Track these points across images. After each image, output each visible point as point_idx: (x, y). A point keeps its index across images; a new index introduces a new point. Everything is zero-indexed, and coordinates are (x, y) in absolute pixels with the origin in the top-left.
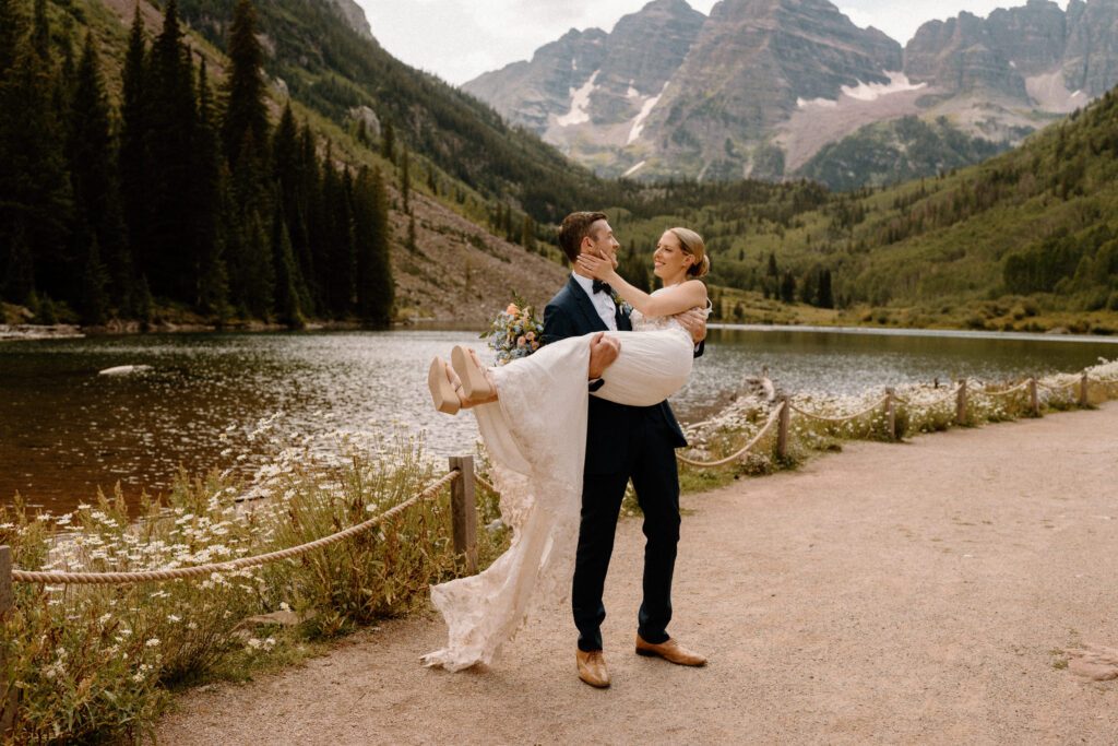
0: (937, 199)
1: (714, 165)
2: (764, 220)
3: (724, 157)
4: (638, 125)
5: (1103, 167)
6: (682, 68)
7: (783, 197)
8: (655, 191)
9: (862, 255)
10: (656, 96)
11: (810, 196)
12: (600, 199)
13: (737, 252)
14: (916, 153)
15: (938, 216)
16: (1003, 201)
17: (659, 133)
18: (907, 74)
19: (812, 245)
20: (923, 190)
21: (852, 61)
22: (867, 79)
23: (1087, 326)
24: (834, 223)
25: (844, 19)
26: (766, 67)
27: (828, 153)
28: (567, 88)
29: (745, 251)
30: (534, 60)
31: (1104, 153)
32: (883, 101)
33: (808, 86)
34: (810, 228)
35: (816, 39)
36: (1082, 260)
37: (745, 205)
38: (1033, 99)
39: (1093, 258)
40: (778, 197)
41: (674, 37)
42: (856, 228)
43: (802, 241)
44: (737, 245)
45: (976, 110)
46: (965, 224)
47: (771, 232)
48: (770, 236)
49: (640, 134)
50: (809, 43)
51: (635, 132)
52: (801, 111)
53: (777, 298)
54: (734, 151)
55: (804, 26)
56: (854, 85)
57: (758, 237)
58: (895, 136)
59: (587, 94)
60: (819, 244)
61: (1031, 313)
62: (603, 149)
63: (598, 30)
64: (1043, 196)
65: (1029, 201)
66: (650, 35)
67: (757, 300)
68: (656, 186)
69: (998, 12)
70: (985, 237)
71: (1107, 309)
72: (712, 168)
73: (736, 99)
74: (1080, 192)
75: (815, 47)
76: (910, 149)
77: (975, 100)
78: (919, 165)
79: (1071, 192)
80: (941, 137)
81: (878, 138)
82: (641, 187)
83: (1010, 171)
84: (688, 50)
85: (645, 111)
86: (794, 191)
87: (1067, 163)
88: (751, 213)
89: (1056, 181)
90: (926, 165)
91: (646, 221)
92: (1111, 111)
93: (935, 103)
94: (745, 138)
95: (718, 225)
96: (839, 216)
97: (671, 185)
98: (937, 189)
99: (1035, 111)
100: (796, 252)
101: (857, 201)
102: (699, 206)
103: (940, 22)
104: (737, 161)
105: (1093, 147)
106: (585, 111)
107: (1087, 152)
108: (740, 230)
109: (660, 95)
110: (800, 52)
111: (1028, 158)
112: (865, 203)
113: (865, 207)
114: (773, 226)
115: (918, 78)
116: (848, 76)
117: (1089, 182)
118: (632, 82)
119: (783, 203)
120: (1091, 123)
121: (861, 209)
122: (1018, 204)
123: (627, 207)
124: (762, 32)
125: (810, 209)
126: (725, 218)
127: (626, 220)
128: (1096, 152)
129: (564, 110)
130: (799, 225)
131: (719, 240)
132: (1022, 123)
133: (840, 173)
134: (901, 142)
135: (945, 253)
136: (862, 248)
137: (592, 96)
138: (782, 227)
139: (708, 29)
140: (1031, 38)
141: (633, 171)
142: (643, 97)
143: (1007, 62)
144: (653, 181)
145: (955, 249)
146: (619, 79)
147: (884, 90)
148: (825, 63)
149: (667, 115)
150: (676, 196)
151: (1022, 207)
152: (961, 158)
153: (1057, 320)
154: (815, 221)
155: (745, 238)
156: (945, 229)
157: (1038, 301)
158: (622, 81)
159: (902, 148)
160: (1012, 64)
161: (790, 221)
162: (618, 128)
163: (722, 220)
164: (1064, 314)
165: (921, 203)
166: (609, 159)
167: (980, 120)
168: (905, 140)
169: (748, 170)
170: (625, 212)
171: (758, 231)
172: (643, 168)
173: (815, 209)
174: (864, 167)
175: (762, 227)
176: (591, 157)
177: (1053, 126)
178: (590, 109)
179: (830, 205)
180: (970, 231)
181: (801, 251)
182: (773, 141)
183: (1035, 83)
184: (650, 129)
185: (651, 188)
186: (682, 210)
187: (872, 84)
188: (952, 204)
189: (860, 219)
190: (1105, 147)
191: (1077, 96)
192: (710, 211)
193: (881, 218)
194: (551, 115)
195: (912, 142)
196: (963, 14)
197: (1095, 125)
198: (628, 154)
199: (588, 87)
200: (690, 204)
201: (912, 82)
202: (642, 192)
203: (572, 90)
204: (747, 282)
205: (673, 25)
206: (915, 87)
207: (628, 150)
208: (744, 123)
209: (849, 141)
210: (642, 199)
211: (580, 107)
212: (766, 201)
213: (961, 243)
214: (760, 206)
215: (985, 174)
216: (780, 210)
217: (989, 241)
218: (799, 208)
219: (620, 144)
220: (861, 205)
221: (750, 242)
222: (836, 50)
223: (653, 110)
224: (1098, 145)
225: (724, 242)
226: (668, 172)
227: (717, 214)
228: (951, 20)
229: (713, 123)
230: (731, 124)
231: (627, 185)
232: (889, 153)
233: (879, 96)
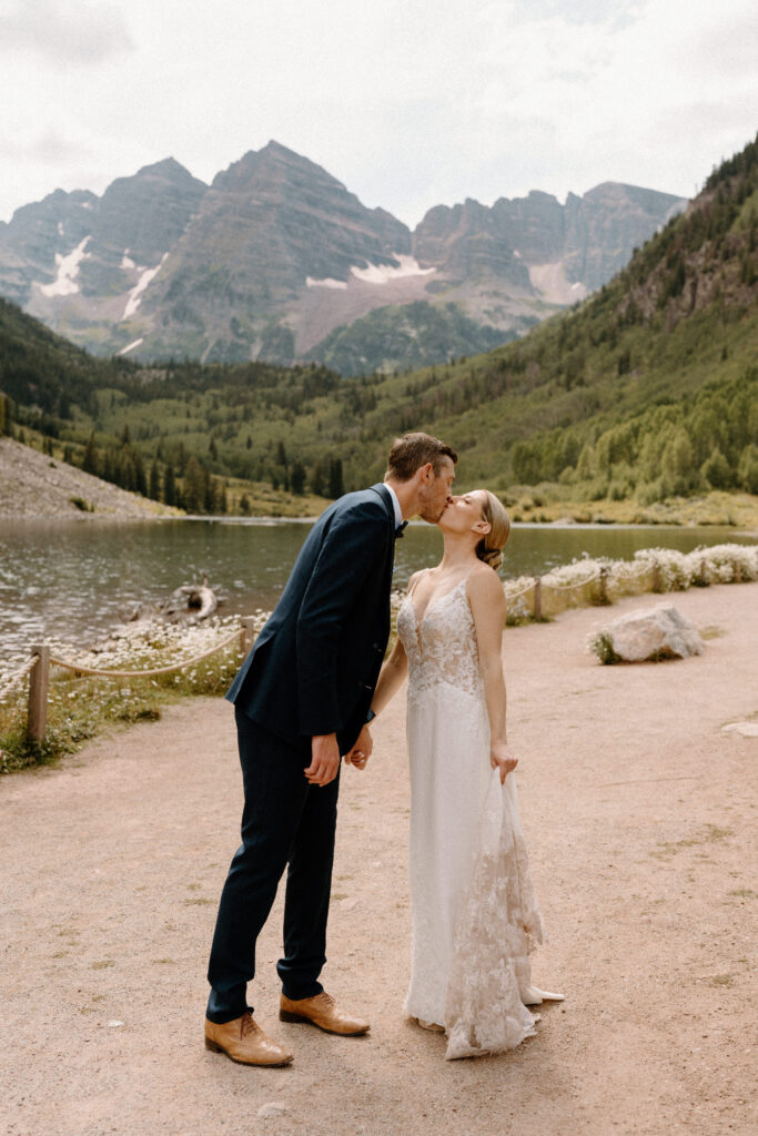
0: (448, 387)
1: (219, 344)
2: (273, 406)
3: (230, 338)
4: (136, 299)
5: (602, 358)
6: (182, 239)
7: (293, 383)
8: (154, 372)
9: (373, 444)
10: (154, 268)
11: (323, 382)
12: (91, 378)
13: (245, 440)
14: (427, 339)
15: (449, 404)
16: (512, 391)
17: (159, 309)
18: (417, 258)
19: (323, 433)
20: (434, 378)
21: (361, 241)
22: (377, 261)
23: (590, 516)
24: (345, 411)
25: (352, 198)
26: (274, 243)
27: (340, 336)
28: (54, 254)
29: (253, 439)
30: (12, 221)
31: (602, 345)
32: (393, 285)
33: (316, 265)
34: (321, 414)
35: (324, 217)
36: (584, 450)
37: (252, 390)
38: (537, 289)
39: (595, 448)
40: (287, 381)
41: (174, 205)
42: (369, 415)
43: (314, 428)
44: (244, 432)
45: (484, 297)
46: (476, 412)
47: (280, 418)
48: (279, 423)
49: (138, 308)
50: (317, 220)
51: (131, 308)
52: (311, 290)
53: (287, 490)
54: (241, 330)
55: (312, 202)
56: (364, 267)
57: (267, 424)
58: (406, 321)
59: (76, 262)
60: (330, 432)
61: (538, 504)
62: (95, 324)
63: (87, 192)
64: (546, 388)
65: (536, 391)
66: (148, 202)
67: (265, 492)
68: (154, 367)
69: (502, 202)
70: (495, 426)
71: (608, 499)
72: (216, 349)
73: (242, 275)
74: (581, 383)
75: (323, 225)
76: (421, 335)
77: (482, 288)
78: (431, 351)
79: (573, 384)
80: (451, 325)
81: (389, 322)
82: (138, 367)
83: (517, 362)
84: (188, 221)
85: (143, 284)
86: (303, 377)
87: (570, 353)
88: (259, 398)
89: (559, 372)
90: (438, 352)
91: (144, 405)
92: (607, 305)
93: (445, 288)
94: (252, 318)
95: (223, 410)
96: (351, 403)
97: (171, 366)
98: (447, 376)
99: (539, 302)
100: (307, 441)
101: (369, 388)
102: (202, 390)
103: (447, 208)
104: (243, 342)
105: (592, 339)
106: (74, 281)
107: (587, 343)
108: (247, 416)
109: (159, 267)
110: (307, 229)
111: (533, 347)
112: (377, 389)
113: (376, 394)
114: (281, 412)
115: (427, 263)
116: (356, 257)
117: (589, 373)
118: (127, 251)
119: (293, 388)
120: (590, 315)
121: (373, 396)
122: (525, 393)
123: (123, 388)
124: (268, 206)
125: (320, 395)
126: (231, 403)
127: (121, 403)
128: (595, 344)
129: (49, 280)
130: (310, 411)
131: (224, 427)
132: (528, 312)
133: (352, 358)
134: (412, 328)
135: (456, 443)
136: (375, 436)
137: (82, 265)
138: (292, 414)
139: (210, 200)
140: (533, 229)
141: (128, 349)
142: (140, 269)
143: (511, 252)
144: (151, 361)
145: (466, 438)
146: (113, 248)
147: (394, 274)
148: (334, 243)
149: (167, 288)
150: (177, 378)
151: (529, 397)
152: (471, 347)
153: (564, 511)
154: (326, 408)
155: (252, 425)
156: (456, 417)
157: (545, 491)
158: (117, 249)
159: (413, 334)
160: (517, 253)
161: (300, 408)
162: (112, 301)
163: (228, 405)
164: (569, 504)
165: (432, 390)
166: (103, 335)
167: (487, 308)
168: (416, 325)
169: (255, 352)
170: (119, 395)
171: (267, 417)
172: (139, 346)
173: (326, 395)
174: (376, 352)
175: (271, 413)
176: (81, 333)
177: (555, 317)
178: (79, 280)
179: (341, 391)
180: (481, 420)
181: (312, 439)
182: (282, 322)
183: (539, 274)
184: (148, 302)
185: (149, 368)
186: (184, 394)
187: (382, 266)
188: (462, 393)
189: (372, 406)
190: (603, 339)
191: (578, 289)
192: (215, 396)
193: (394, 406)
194: (35, 284)
195: (423, 328)
196: (469, 201)
197: (594, 317)
198: (125, 331)
199: (78, 254)
200: (193, 387)
201: (422, 267)
202: (139, 372)
203: (58, 258)
204: (254, 472)
206: (424, 272)
207: (122, 327)
208: (250, 300)
209: (359, 324)
210: (139, 380)
211: (68, 276)
212: (275, 385)
213: (473, 433)
214: (268, 391)
215: (493, 363)
216: (290, 395)
217: (499, 430)
218: (309, 393)
219: (115, 318)
220: (373, 391)
221: (258, 430)
222: (345, 229)
223: (151, 284)
224: (597, 336)
225: (230, 429)
226: (169, 351)
227: (223, 398)
228: (457, 207)
229: (217, 301)
230: (236, 301)
231: (122, 364)
232: (401, 339)
233: (390, 279)
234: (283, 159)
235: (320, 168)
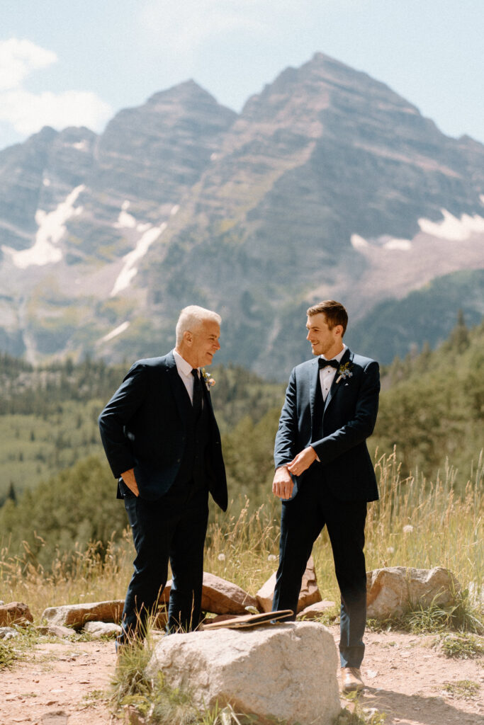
4: (131, 268)
6: (196, 188)
10: (158, 226)
21: (435, 184)
22: (457, 211)
28: (34, 212)
32: (476, 241)
33: (367, 219)
35: (383, 152)
41: (189, 142)
49: (132, 280)
50: (373, 159)
51: (124, 277)
52: (355, 253)
54: (254, 309)
55: (367, 134)
56: (438, 218)
59: (62, 221)
62: (75, 302)
63: (84, 129)
66: (154, 139)
75: (381, 164)
84: (207, 162)
85: (142, 247)
104: (256, 324)
106: (56, 246)
109: (164, 226)
110: (357, 170)
116: (427, 205)
118: (126, 205)
129: (23, 245)
137: (69, 225)
139: (238, 133)
141: (113, 334)
142: (141, 227)
146: (107, 200)
148: (395, 187)
149: (165, 254)
158: (114, 203)
162: (107, 269)
166: (85, 316)
172: (124, 332)
176: (58, 313)
178: (65, 243)
184: (144, 271)
187: (464, 217)
198: (109, 310)
199: (66, 210)
203: (40, 216)
205: (191, 125)
207: (109, 305)
209: (415, 298)
211: (49, 240)
219: (101, 294)
222: (412, 168)
223: (151, 248)
230: (252, 270)
233: (473, 233)
234: (329, 76)
235: (383, 87)
